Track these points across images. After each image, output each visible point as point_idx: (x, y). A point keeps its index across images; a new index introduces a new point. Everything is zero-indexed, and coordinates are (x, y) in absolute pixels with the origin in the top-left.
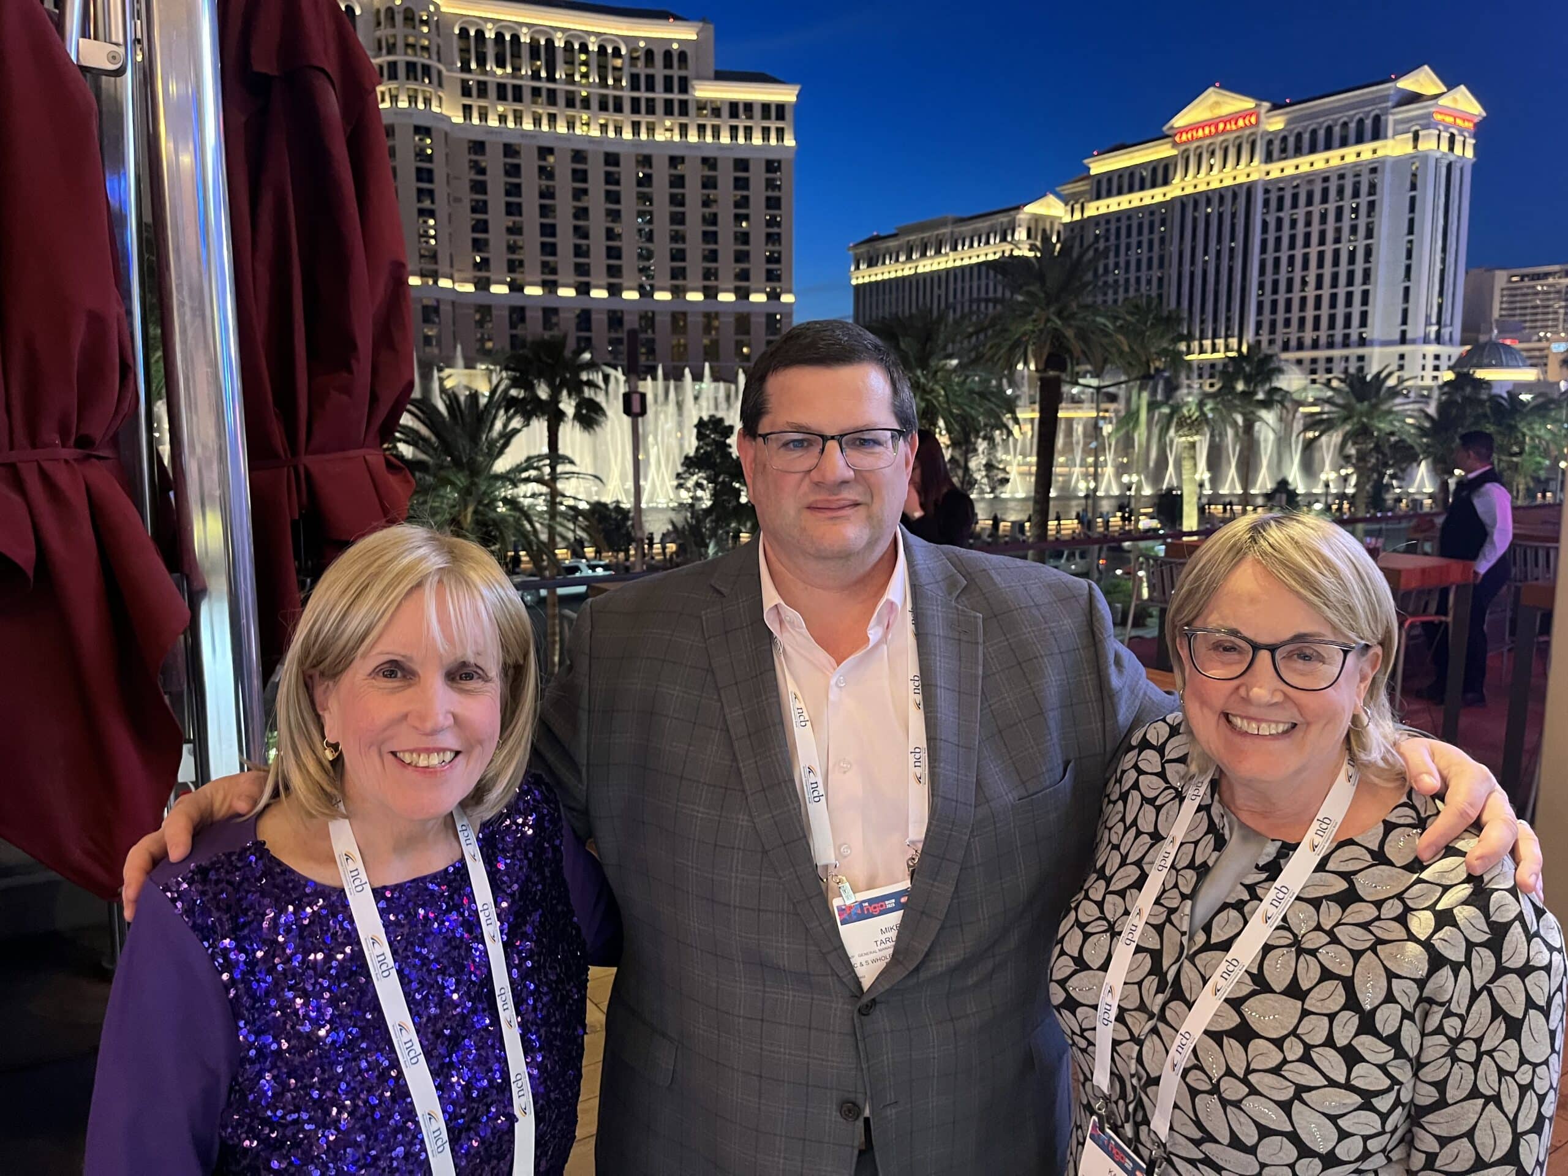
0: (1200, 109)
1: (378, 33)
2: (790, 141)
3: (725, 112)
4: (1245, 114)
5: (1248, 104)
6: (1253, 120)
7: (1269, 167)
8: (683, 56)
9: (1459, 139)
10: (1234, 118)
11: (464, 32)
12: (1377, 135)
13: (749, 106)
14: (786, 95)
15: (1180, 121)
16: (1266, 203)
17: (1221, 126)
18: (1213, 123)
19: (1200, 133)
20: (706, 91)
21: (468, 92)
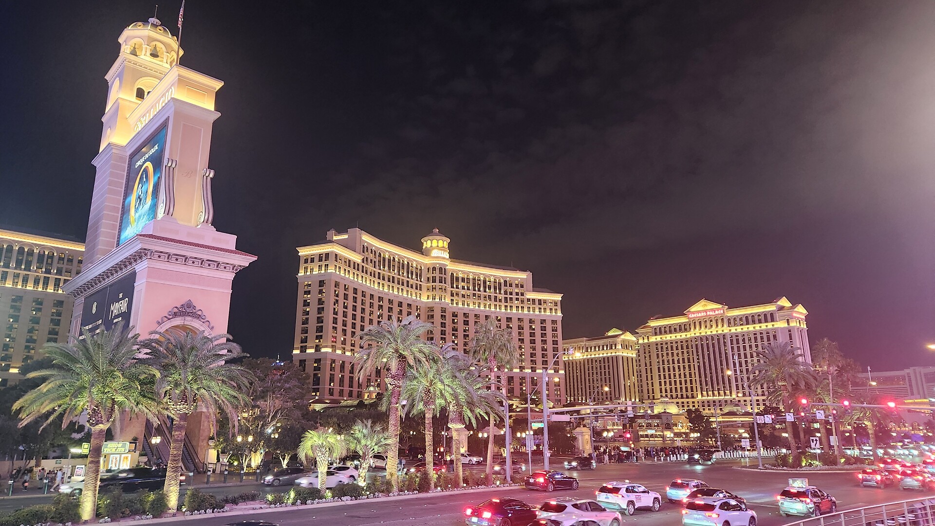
0: (699, 305)
1: (428, 276)
2: (559, 314)
3: (537, 302)
4: (718, 309)
5: (720, 306)
6: (722, 312)
7: (730, 328)
8: (522, 283)
9: (801, 322)
10: (712, 310)
11: (452, 274)
12: (773, 320)
13: (545, 301)
14: (558, 297)
15: (690, 310)
16: (732, 341)
17: (708, 313)
18: (706, 311)
19: (700, 315)
20: (530, 296)
21: (452, 295)
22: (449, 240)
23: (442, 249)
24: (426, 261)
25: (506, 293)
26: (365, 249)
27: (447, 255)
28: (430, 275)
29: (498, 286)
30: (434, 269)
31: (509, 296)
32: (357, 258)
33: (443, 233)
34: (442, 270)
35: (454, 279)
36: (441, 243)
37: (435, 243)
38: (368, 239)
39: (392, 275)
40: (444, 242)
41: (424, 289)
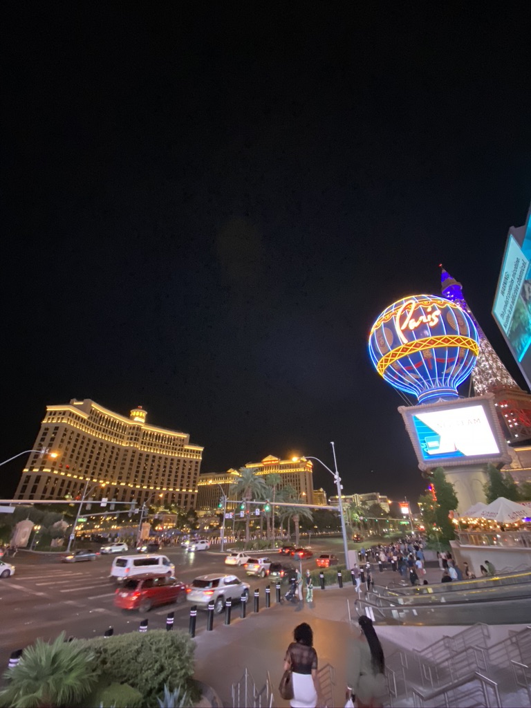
0: (268, 458)
2: (201, 458)
3: (189, 451)
5: (277, 459)
6: (278, 462)
7: (281, 470)
8: (183, 440)
9: (310, 469)
11: (144, 432)
12: (298, 467)
13: (194, 451)
14: (201, 449)
15: (264, 460)
18: (271, 461)
19: (268, 463)
20: (187, 447)
21: (142, 443)
22: (146, 413)
23: (142, 417)
24: (130, 423)
25: (173, 444)
26: (92, 412)
27: (143, 421)
28: (131, 431)
29: (169, 440)
30: (134, 428)
31: (175, 447)
32: (85, 417)
33: (144, 409)
34: (139, 428)
35: (145, 434)
36: (141, 414)
37: (138, 414)
38: (95, 406)
39: (106, 428)
40: (143, 414)
41: (125, 438)
